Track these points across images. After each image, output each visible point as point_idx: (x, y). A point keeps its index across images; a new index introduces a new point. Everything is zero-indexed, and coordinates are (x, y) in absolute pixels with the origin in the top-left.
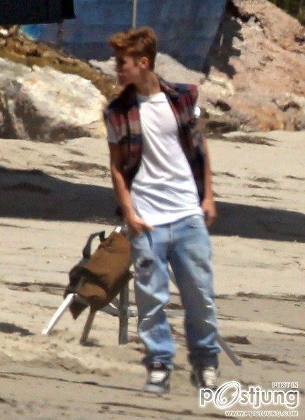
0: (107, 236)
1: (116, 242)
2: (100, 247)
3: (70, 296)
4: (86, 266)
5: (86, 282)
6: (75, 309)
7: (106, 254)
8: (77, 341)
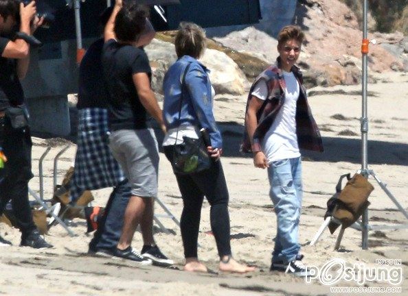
0: (352, 176)
1: (358, 181)
2: (347, 184)
3: (329, 219)
4: (338, 198)
5: (338, 208)
6: (332, 227)
7: (352, 189)
8: (332, 249)
